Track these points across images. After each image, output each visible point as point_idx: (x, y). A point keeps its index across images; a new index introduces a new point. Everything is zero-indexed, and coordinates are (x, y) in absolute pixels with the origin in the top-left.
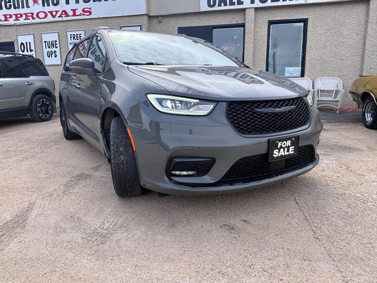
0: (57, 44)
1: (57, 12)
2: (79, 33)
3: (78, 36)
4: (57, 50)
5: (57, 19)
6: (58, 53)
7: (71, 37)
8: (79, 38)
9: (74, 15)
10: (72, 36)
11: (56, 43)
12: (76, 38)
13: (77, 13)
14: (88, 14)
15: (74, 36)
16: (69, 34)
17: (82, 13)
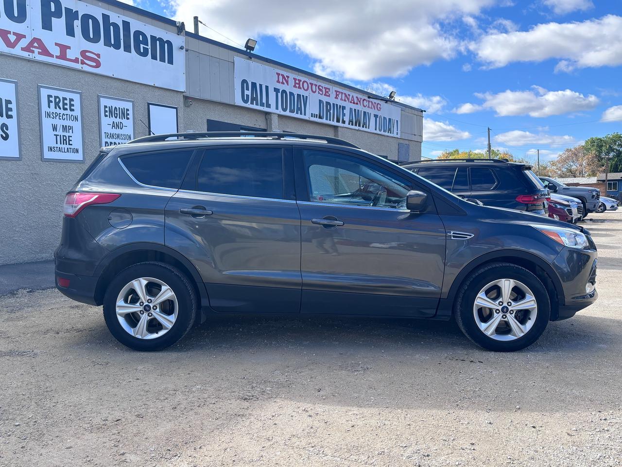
0: (11, 110)
1: (20, 37)
2: (68, 96)
3: (65, 102)
4: (12, 124)
5: (17, 51)
6: (13, 131)
7: (50, 102)
8: (67, 107)
9: (63, 56)
10: (52, 99)
11: (9, 106)
12: (61, 105)
13: (70, 54)
14: (94, 64)
15: (57, 100)
16: (44, 93)
17: (80, 58)
